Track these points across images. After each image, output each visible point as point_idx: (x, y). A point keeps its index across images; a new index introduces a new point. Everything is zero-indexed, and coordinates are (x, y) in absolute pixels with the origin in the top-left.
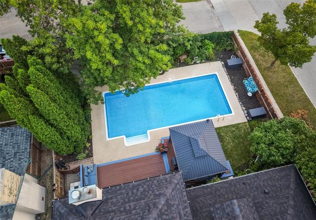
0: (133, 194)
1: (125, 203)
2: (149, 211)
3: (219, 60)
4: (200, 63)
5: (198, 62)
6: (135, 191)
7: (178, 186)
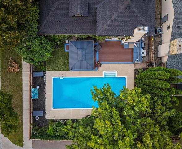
0: (120, 29)
1: (125, 26)
2: (115, 19)
3: (47, 119)
4: (60, 120)
5: (62, 121)
6: (119, 31)
7: (100, 29)
